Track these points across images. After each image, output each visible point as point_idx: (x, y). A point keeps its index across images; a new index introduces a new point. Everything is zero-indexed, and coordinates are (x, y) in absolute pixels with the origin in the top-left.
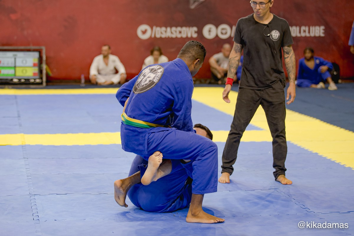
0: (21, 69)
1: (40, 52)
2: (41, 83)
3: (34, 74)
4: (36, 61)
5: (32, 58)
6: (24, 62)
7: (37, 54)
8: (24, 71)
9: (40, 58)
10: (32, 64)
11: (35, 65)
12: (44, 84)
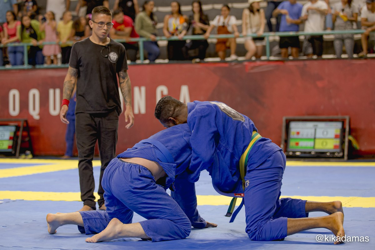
0: (321, 141)
1: (343, 122)
2: (343, 157)
3: (336, 147)
4: (338, 132)
5: (334, 129)
6: (325, 133)
7: (339, 125)
8: (325, 144)
9: (343, 130)
10: (333, 136)
11: (336, 137)
12: (346, 158)
